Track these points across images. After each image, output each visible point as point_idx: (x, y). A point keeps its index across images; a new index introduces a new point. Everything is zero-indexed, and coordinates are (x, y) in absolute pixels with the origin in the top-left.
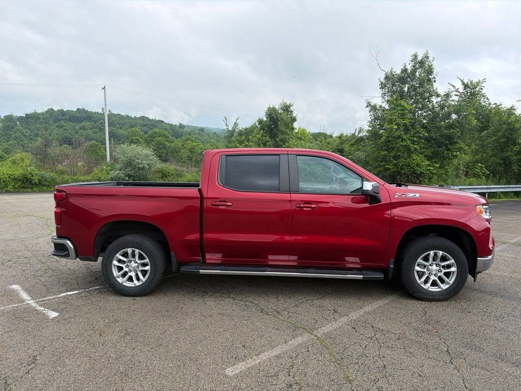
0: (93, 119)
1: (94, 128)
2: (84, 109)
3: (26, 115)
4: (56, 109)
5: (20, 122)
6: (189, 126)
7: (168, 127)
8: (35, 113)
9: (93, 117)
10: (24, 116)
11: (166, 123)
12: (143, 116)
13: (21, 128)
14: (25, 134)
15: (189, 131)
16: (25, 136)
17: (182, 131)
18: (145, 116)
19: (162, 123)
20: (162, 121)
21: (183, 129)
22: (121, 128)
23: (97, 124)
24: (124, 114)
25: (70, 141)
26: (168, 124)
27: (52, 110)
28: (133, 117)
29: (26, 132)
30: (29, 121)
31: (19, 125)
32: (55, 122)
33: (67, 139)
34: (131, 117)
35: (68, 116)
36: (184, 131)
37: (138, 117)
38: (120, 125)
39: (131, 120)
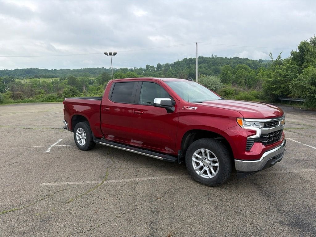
0: (206, 62)
1: (206, 67)
2: (202, 56)
3: (174, 63)
4: (188, 58)
5: (171, 67)
6: (267, 60)
7: (251, 63)
8: (178, 61)
9: (207, 61)
10: (173, 63)
11: (250, 60)
12: (236, 57)
13: (171, 70)
14: (173, 73)
15: (265, 64)
16: (173, 74)
17: (260, 65)
18: (237, 57)
19: (248, 60)
20: (248, 59)
21: (262, 63)
22: (221, 66)
23: (208, 64)
24: (224, 57)
25: (193, 75)
26: (251, 60)
27: (186, 58)
28: (229, 58)
29: (174, 72)
30: (175, 66)
31: (171, 68)
32: (187, 65)
33: (192, 74)
34: (228, 58)
35: (193, 61)
36: (262, 64)
37: (232, 58)
38: (221, 64)
39: (228, 60)
